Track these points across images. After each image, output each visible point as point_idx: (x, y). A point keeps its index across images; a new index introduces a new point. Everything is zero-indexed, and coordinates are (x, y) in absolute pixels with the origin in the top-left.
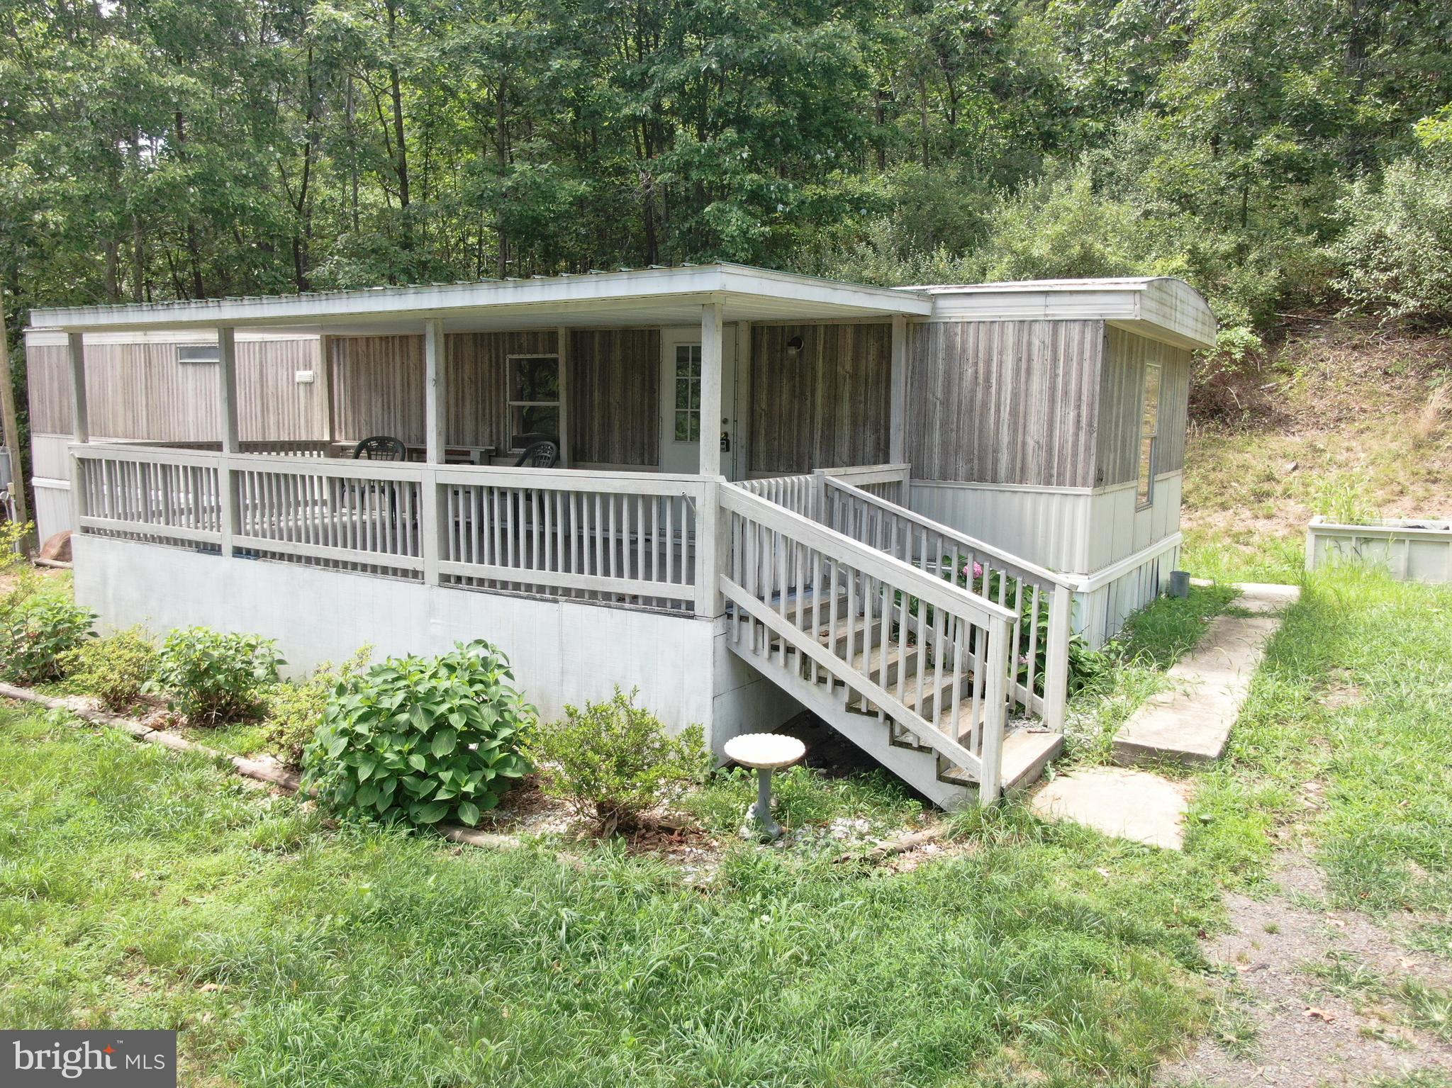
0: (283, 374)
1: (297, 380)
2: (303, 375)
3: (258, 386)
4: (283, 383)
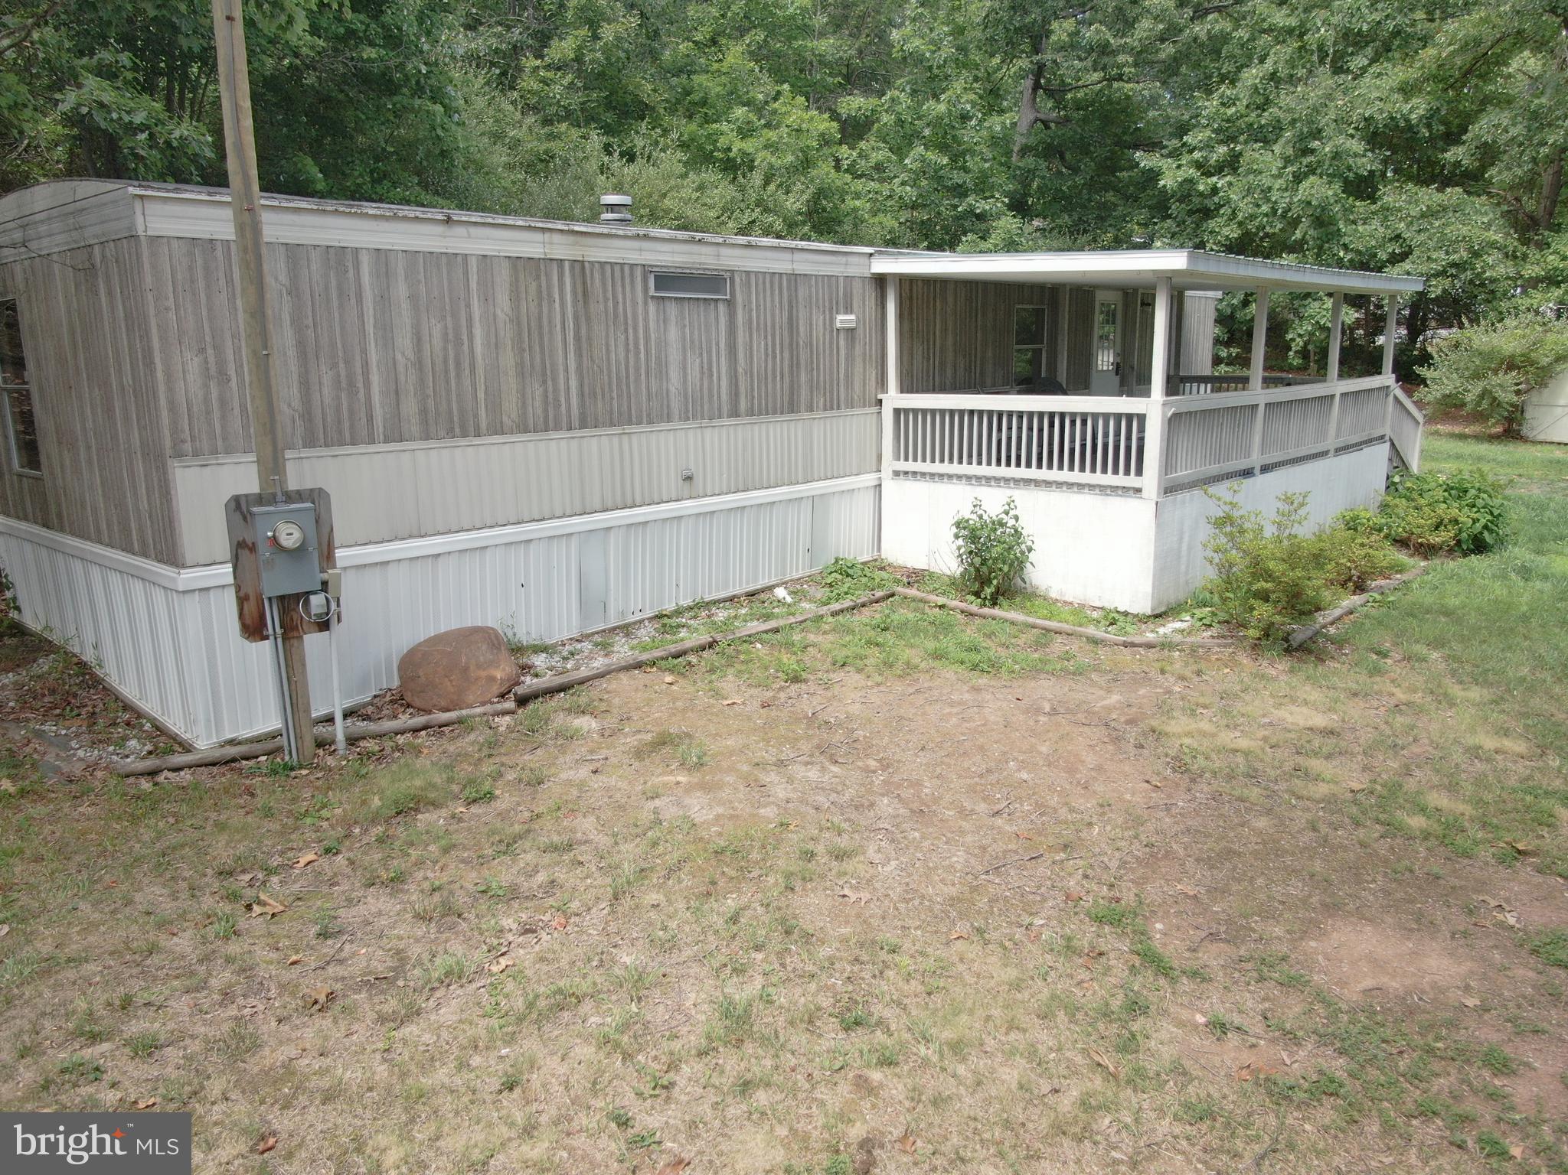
0: (818, 319)
1: (838, 325)
2: (843, 319)
3: (786, 333)
4: (819, 330)
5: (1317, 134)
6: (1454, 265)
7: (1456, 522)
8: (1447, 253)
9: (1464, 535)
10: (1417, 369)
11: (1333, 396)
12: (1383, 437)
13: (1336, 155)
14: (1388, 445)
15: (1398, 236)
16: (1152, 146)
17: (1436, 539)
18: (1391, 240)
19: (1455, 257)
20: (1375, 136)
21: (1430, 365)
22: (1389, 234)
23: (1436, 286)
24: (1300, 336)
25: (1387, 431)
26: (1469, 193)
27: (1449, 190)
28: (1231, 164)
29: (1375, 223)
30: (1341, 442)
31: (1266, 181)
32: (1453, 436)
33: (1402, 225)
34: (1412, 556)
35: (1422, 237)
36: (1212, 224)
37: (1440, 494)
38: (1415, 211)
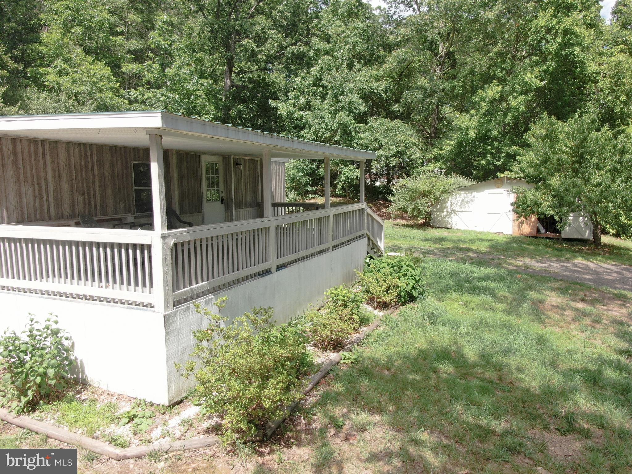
5: (342, 93)
6: (398, 152)
7: (397, 286)
8: (396, 147)
9: (402, 294)
10: (387, 196)
11: (328, 217)
12: (363, 235)
13: (350, 103)
14: (366, 239)
15: (377, 139)
16: (276, 98)
17: (387, 299)
18: (374, 141)
19: (399, 149)
20: (365, 96)
21: (392, 194)
22: (373, 138)
23: (392, 161)
24: (341, 181)
25: (366, 232)
26: (404, 123)
27: (396, 120)
28: (308, 106)
29: (368, 134)
30: (337, 242)
31: (322, 113)
32: (403, 225)
33: (378, 134)
34: (375, 309)
35: (386, 140)
36: (303, 132)
37: (389, 270)
38: (383, 129)
